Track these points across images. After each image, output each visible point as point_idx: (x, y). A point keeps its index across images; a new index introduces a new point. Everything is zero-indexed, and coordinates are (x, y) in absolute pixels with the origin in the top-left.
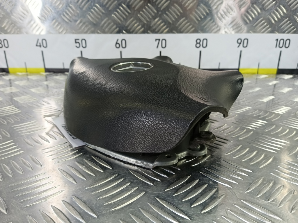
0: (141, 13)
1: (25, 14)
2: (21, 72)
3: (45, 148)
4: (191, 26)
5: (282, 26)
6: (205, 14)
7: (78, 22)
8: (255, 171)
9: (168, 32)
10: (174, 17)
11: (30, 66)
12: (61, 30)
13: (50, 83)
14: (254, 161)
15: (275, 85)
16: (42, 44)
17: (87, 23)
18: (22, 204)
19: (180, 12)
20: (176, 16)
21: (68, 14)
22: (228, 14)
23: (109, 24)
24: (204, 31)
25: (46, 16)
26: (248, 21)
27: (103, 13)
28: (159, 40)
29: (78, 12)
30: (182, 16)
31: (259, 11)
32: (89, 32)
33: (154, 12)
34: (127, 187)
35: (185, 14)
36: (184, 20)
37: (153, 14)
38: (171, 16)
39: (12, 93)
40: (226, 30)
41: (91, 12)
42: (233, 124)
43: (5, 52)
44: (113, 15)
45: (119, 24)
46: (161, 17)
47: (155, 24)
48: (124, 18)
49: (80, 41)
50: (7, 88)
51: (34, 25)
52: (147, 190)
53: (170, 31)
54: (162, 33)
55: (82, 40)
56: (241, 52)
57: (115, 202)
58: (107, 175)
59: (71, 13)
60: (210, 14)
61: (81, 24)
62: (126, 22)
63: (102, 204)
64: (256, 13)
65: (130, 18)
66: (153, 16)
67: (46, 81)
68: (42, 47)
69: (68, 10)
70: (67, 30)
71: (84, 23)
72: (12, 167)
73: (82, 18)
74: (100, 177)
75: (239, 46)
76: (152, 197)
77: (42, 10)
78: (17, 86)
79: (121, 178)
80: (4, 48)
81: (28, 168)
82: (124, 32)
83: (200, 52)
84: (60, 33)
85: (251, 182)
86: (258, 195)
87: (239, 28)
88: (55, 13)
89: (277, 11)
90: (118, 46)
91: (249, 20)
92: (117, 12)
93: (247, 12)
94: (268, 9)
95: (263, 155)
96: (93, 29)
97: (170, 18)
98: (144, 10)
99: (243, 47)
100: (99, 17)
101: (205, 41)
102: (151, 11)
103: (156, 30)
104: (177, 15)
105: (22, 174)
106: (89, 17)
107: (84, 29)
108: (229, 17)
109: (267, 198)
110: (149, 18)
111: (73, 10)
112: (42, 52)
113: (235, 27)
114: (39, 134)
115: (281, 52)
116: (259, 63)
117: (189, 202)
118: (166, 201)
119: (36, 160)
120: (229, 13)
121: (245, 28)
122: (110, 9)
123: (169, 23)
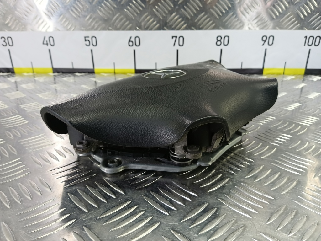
0: (156, 7)
1: (30, 10)
2: (28, 72)
3: (55, 168)
4: (211, 22)
5: (312, 21)
6: (227, 8)
7: (88, 18)
8: (277, 198)
9: (186, 29)
10: (192, 11)
11: (37, 66)
12: (69, 27)
13: (58, 87)
14: (276, 186)
15: (302, 88)
16: (49, 41)
17: (97, 19)
18: (31, 235)
19: (199, 7)
20: (195, 11)
21: (76, 9)
22: (252, 9)
23: (121, 19)
24: (226, 27)
25: (52, 11)
26: (274, 17)
27: (114, 8)
28: (176, 37)
29: (88, 6)
30: (202, 10)
31: (287, 5)
32: (99, 29)
33: (170, 7)
34: (140, 217)
35: (204, 9)
36: (204, 16)
37: (170, 9)
38: (190, 11)
39: (18, 99)
40: (250, 26)
41: (102, 7)
42: (255, 138)
43: (9, 50)
44: (126, 10)
45: (132, 19)
46: (178, 11)
47: (171, 20)
48: (137, 13)
49: (90, 39)
50: (13, 93)
51: (40, 22)
52: (162, 221)
53: (189, 28)
54: (179, 29)
55: (92, 38)
56: (266, 50)
57: (128, 235)
58: (119, 202)
59: (80, 8)
60: (232, 8)
61: (91, 20)
62: (140, 17)
63: (115, 237)
64: (284, 8)
65: (144, 13)
66: (169, 11)
67: (55, 83)
68: (49, 45)
69: (77, 5)
70: (75, 27)
71: (94, 19)
72: (20, 191)
73: (91, 14)
74: (112, 204)
75: (263, 44)
76: (167, 229)
77: (49, 4)
78: (24, 91)
79: (135, 206)
80: (8, 47)
81: (37, 192)
82: (138, 28)
83: (221, 50)
84: (68, 30)
85: (272, 211)
86: (278, 227)
87: (265, 24)
88: (63, 8)
89: (307, 4)
90: (131, 43)
91: (276, 15)
92: (130, 6)
93: (274, 6)
94: (297, 3)
95: (287, 178)
96: (104, 25)
97: (188, 12)
98: (159, 4)
99: (269, 44)
100: (111, 12)
101: (226, 38)
102: (167, 5)
103: (173, 27)
104: (196, 9)
105: (31, 199)
106: (100, 12)
107: (94, 25)
108: (253, 12)
109: (288, 231)
110: (165, 12)
111: (82, 5)
112: (49, 50)
113: (259, 23)
114: (48, 151)
115: (310, 50)
116: (285, 63)
117: (206, 236)
118: (181, 234)
119: (45, 182)
120: (253, 7)
121: (271, 24)
122: (122, 3)
123: (187, 18)
